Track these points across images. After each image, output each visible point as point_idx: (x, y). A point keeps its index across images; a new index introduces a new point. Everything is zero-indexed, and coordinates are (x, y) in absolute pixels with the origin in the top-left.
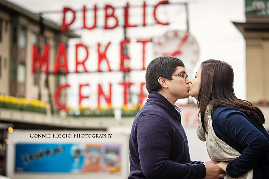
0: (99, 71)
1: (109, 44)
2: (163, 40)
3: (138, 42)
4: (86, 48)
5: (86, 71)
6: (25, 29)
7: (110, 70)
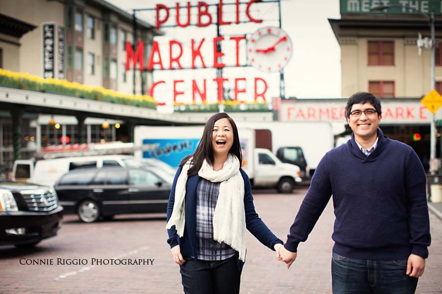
0: (194, 67)
1: (203, 40)
2: (256, 37)
3: (231, 38)
4: (180, 45)
5: (181, 68)
6: (115, 27)
7: (204, 67)
